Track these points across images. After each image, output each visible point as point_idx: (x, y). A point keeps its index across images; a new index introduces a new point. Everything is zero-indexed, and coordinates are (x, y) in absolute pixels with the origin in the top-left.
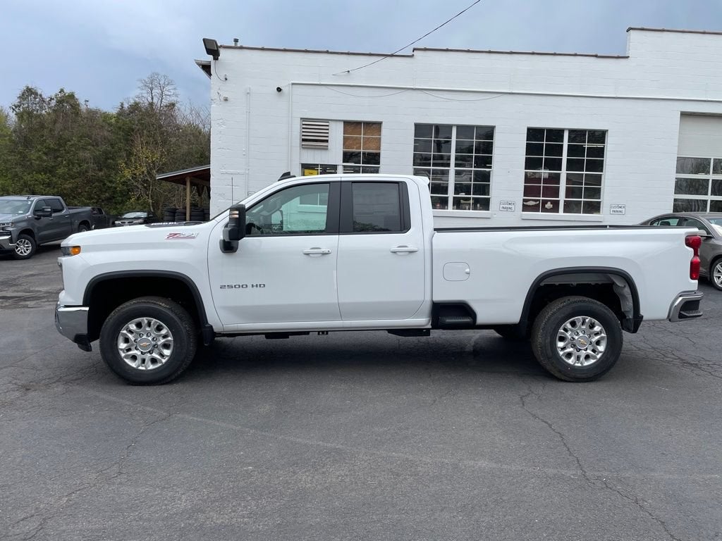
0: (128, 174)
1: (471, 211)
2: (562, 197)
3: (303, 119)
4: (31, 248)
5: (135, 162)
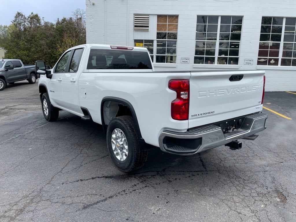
0: (61, 50)
1: (228, 65)
2: (280, 57)
3: (135, 15)
4: (3, 85)
5: (64, 45)
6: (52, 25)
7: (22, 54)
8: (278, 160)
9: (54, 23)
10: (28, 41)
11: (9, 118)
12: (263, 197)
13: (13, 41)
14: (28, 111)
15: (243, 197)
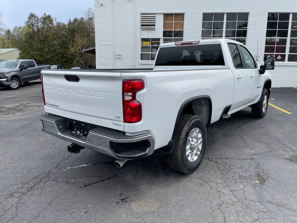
0: (72, 50)
2: (287, 53)
3: (142, 14)
4: (18, 84)
5: (76, 45)
6: (64, 25)
7: (35, 54)
8: (267, 150)
9: (66, 23)
10: (41, 42)
11: (23, 114)
12: (244, 180)
13: (27, 42)
14: (40, 108)
15: (226, 180)
